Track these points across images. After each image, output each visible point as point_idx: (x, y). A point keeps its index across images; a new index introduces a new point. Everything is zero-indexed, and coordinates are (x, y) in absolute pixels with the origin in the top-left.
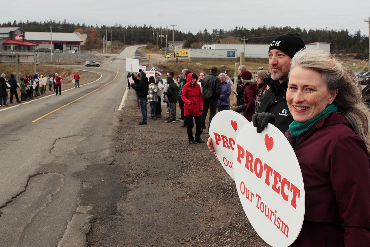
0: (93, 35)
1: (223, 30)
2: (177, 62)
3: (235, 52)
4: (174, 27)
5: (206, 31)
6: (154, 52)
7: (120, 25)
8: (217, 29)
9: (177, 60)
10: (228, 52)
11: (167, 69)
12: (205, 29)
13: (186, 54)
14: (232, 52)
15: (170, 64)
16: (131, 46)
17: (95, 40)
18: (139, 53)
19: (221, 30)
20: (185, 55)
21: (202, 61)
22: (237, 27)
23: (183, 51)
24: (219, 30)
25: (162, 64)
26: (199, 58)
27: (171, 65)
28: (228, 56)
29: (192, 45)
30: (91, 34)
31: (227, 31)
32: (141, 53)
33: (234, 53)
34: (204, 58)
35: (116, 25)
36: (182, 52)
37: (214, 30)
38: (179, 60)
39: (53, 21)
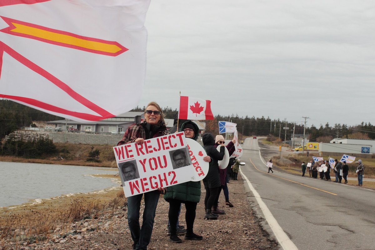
0: (212, 124)
1: (346, 125)
2: (308, 156)
3: (370, 149)
4: (306, 119)
5: (327, 125)
6: (278, 144)
7: (237, 115)
8: (339, 124)
9: (308, 153)
10: (362, 148)
11: (299, 162)
12: (326, 123)
13: (315, 148)
14: (367, 148)
15: (302, 157)
16: (249, 137)
17: (213, 129)
18: (263, 145)
19: (344, 125)
20: (313, 149)
21: (334, 156)
22: (363, 123)
23: (312, 144)
24: (342, 125)
25: (293, 156)
26: (331, 153)
27: (303, 159)
28: (362, 152)
29: (318, 139)
30: (210, 123)
31: (350, 126)
32: (264, 145)
33: (368, 149)
34: (336, 153)
35: (232, 115)
36: (311, 146)
37: (336, 125)
38: (309, 154)
39: (170, 108)
